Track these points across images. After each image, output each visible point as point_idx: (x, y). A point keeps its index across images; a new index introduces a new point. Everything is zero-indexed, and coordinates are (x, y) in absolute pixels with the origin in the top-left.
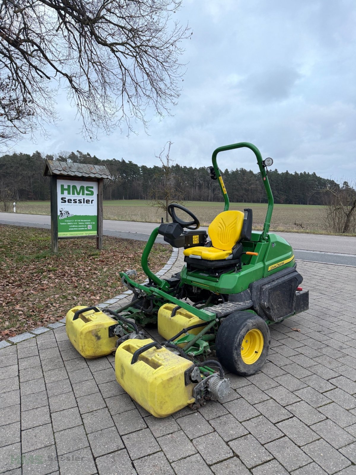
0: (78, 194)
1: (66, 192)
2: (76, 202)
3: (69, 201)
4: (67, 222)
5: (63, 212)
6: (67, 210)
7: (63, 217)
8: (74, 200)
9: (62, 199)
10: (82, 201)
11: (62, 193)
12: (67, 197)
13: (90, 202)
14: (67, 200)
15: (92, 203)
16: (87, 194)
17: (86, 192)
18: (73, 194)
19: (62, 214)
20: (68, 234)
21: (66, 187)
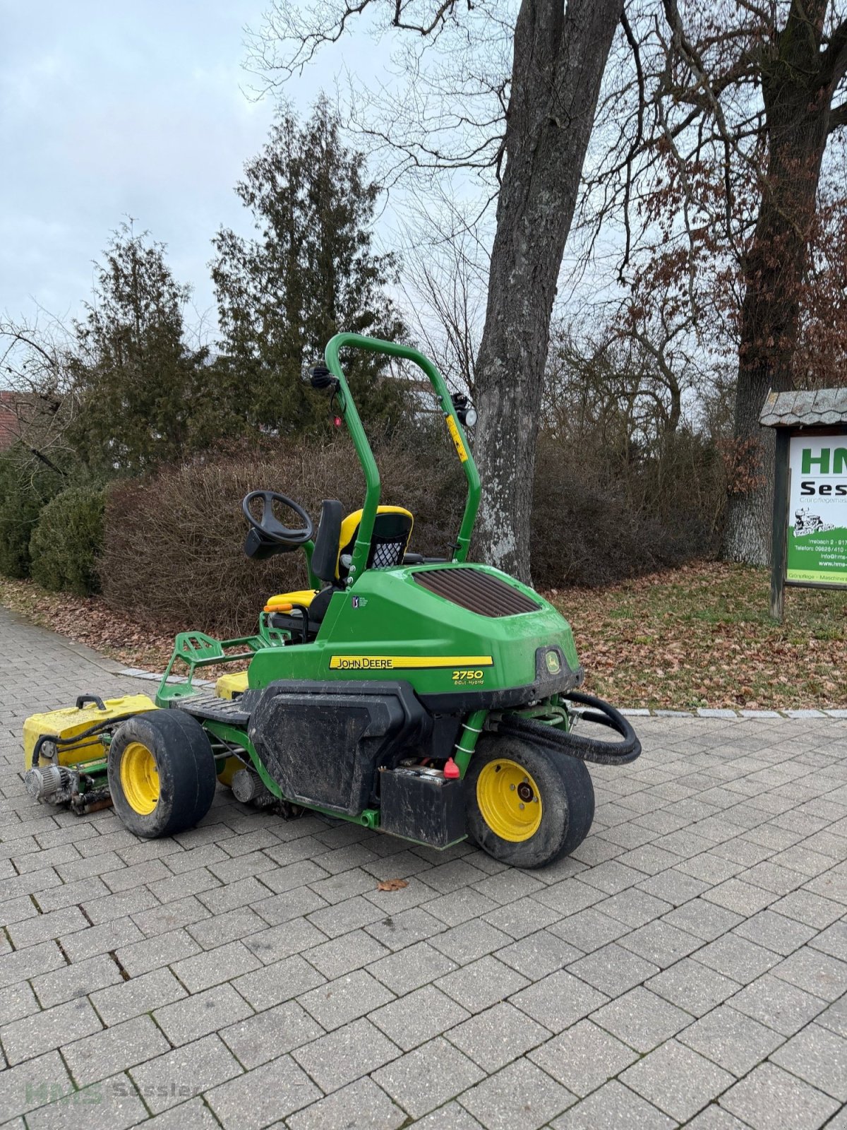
1: (815, 468)
3: (825, 490)
4: (814, 546)
5: (804, 519)
6: (817, 515)
7: (802, 533)
8: (838, 487)
9: (804, 485)
11: (806, 469)
12: (819, 479)
14: (816, 487)
18: (838, 471)
19: (802, 522)
20: (816, 577)
21: (816, 454)
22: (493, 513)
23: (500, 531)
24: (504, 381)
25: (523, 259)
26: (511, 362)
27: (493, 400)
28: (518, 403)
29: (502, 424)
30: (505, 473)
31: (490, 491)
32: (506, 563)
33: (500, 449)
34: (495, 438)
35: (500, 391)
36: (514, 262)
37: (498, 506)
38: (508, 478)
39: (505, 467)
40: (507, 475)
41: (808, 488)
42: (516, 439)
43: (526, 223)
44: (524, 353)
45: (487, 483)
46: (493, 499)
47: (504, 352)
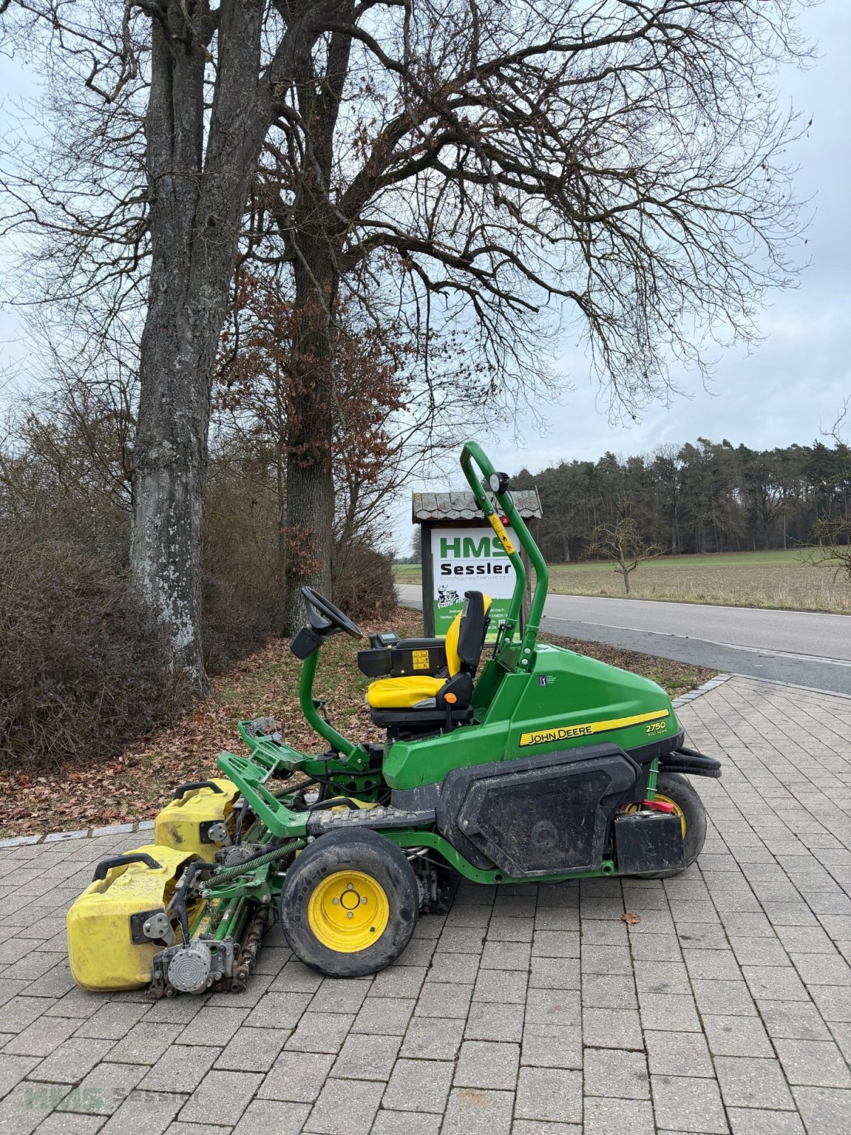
0: (477, 554)
1: (451, 553)
2: (472, 572)
3: (458, 570)
4: (453, 614)
5: (444, 594)
6: (454, 590)
7: (446, 604)
8: (468, 568)
9: (443, 567)
10: (485, 569)
11: (444, 555)
12: (454, 562)
13: (503, 570)
14: (452, 568)
15: (507, 572)
16: (495, 554)
17: (493, 549)
18: (467, 555)
19: (443, 597)
21: (450, 542)
22: (170, 603)
23: (179, 621)
24: (174, 465)
25: (189, 347)
26: (181, 446)
27: (163, 484)
28: (189, 487)
29: (175, 509)
30: (182, 560)
31: (166, 579)
32: (187, 654)
33: (174, 535)
34: (168, 522)
35: (170, 475)
36: (178, 348)
37: (175, 594)
38: (185, 565)
39: (182, 554)
40: (184, 561)
41: (446, 569)
42: (190, 524)
43: (190, 312)
44: (194, 439)
45: (162, 571)
46: (170, 587)
47: (172, 435)
